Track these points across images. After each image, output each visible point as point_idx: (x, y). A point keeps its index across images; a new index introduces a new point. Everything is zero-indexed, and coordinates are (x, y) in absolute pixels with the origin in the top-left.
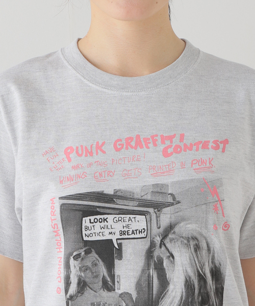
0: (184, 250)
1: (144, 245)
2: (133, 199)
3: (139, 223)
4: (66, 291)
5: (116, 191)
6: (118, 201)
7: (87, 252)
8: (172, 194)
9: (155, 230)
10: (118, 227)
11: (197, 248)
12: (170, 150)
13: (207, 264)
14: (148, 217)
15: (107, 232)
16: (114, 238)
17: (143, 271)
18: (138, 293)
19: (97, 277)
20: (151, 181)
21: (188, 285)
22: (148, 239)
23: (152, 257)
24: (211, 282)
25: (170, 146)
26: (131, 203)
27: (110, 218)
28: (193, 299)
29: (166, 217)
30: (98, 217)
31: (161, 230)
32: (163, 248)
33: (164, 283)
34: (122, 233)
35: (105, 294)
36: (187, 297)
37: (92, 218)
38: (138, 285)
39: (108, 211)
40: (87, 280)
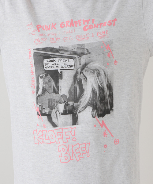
0: (92, 75)
1: (73, 73)
2: (68, 51)
3: (71, 62)
4: (37, 93)
5: (60, 47)
6: (61, 52)
7: (46, 75)
8: (87, 49)
9: (78, 66)
10: (61, 64)
11: (99, 74)
12: (87, 28)
13: (105, 82)
14: (75, 60)
15: (55, 66)
16: (59, 69)
17: (72, 85)
18: (70, 95)
19: (50, 87)
20: (77, 43)
21: (94, 92)
22: (75, 70)
23: (76, 78)
24: (107, 91)
25: (87, 26)
26: (67, 53)
27: (57, 60)
28: (96, 98)
29: (84, 60)
30: (51, 59)
31: (81, 66)
32: (82, 74)
33: (82, 91)
34: (62, 67)
35: (54, 95)
36: (93, 97)
37: (48, 60)
38: (70, 92)
39: (56, 56)
40: (46, 88)
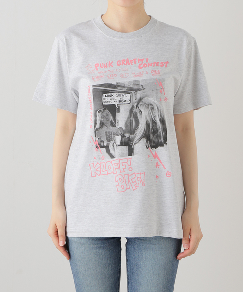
0: (146, 109)
1: (129, 107)
2: (125, 87)
3: (127, 97)
4: (95, 127)
5: (117, 83)
6: (118, 88)
7: (104, 110)
8: (142, 85)
9: (134, 100)
10: (118, 99)
11: (152, 109)
12: (141, 66)
13: (158, 116)
14: (131, 95)
15: (113, 101)
16: (116, 104)
17: (128, 118)
18: (126, 127)
19: (108, 120)
20: (133, 79)
21: (147, 125)
22: (131, 104)
23: (132, 112)
25: (142, 64)
26: (124, 89)
27: (114, 95)
28: (149, 130)
29: (139, 95)
30: (109, 94)
31: (137, 100)
32: (137, 108)
33: (137, 123)
34: (120, 101)
35: (112, 128)
36: (147, 130)
37: (107, 95)
38: (126, 124)
39: (114, 92)
40: (104, 122)
